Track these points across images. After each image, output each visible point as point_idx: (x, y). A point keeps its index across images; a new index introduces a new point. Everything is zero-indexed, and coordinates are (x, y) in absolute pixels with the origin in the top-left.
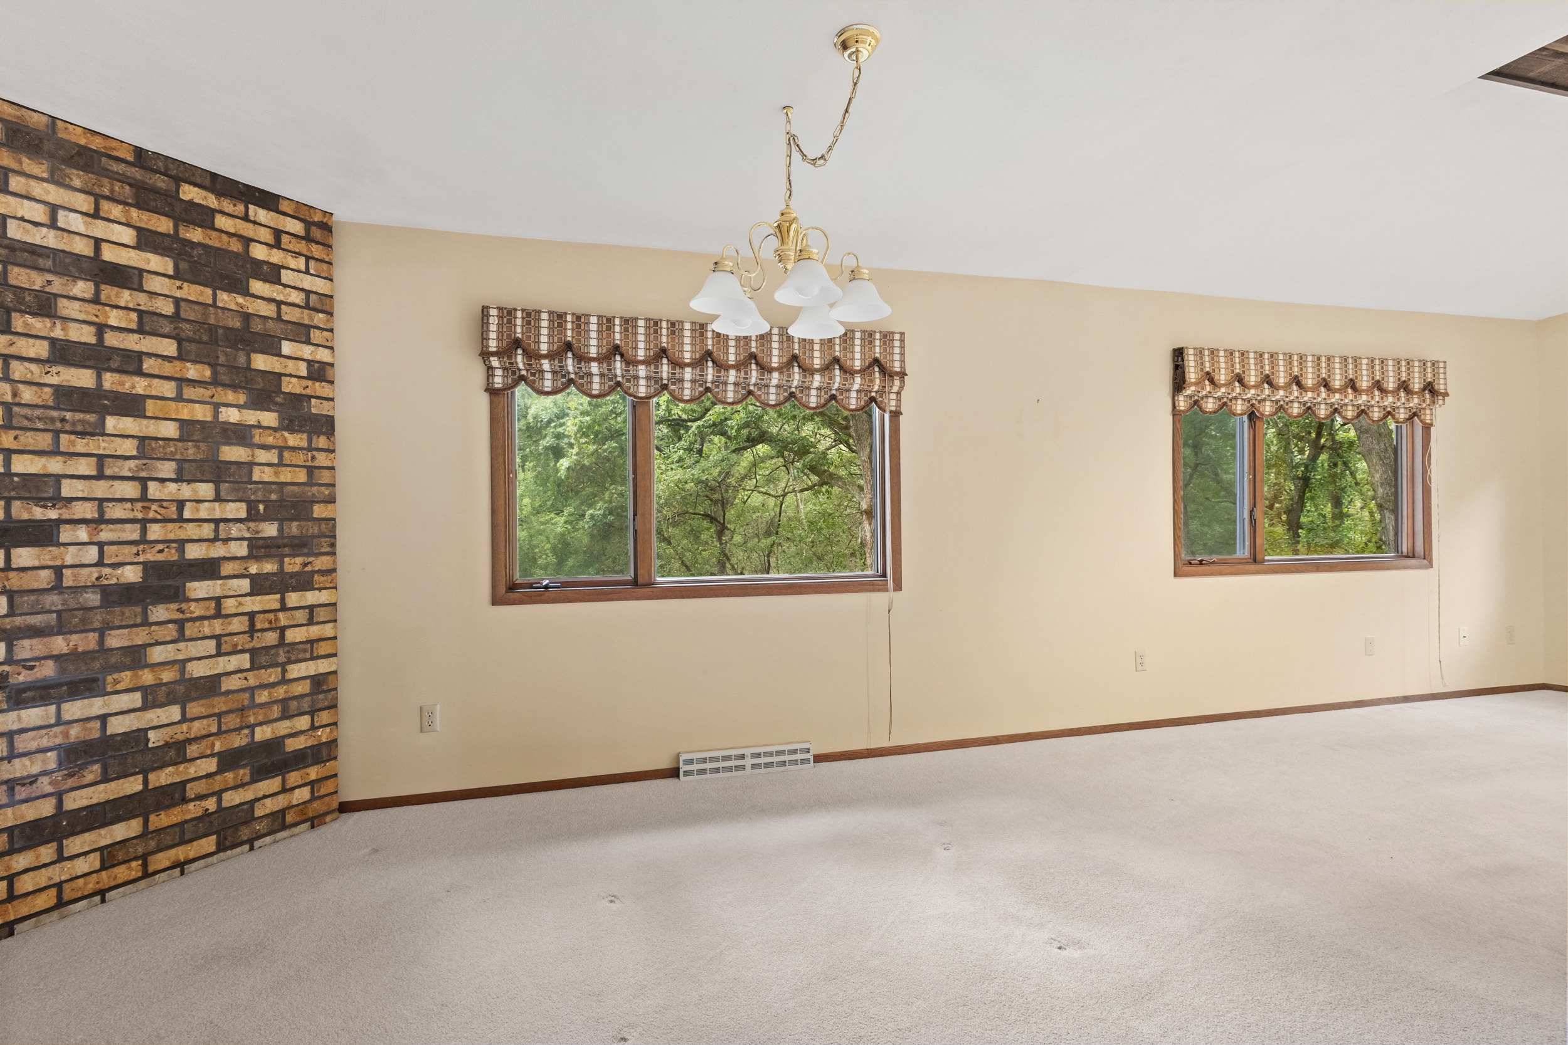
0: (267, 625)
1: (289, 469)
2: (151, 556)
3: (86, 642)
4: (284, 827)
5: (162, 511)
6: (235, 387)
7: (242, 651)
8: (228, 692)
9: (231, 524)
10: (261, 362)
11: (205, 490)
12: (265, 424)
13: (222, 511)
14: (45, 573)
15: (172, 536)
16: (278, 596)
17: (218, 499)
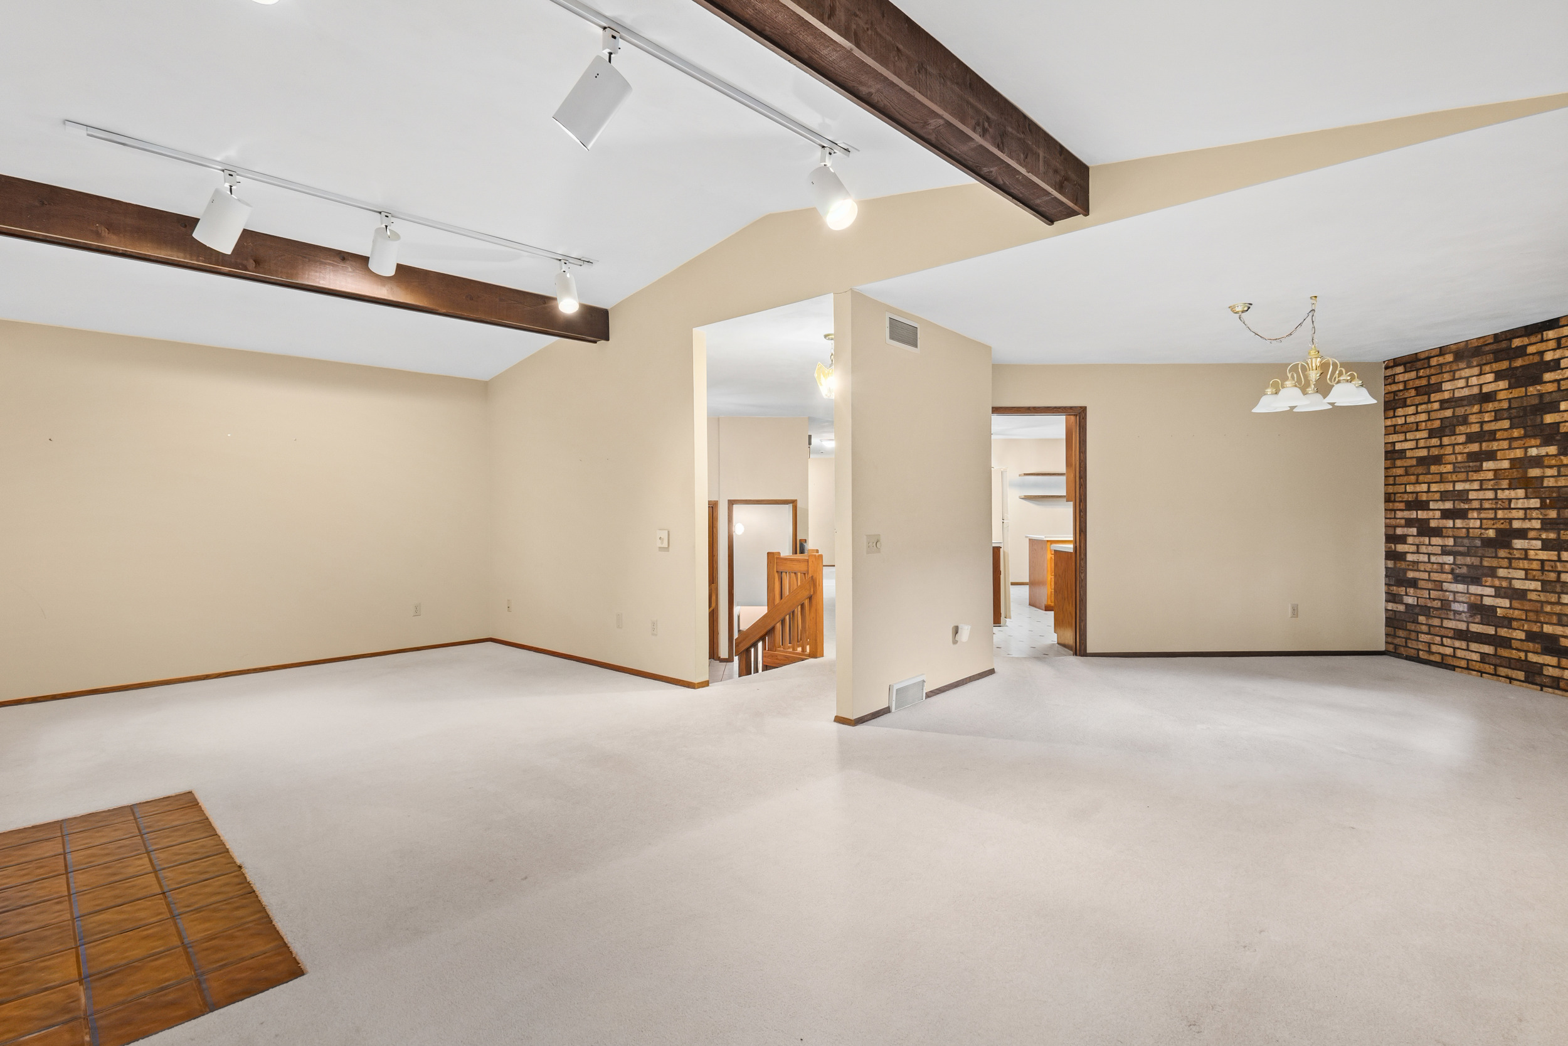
0: (1550, 569)
1: (1563, 478)
2: (1498, 526)
3: (1476, 561)
4: (1558, 688)
5: (1503, 504)
6: (1534, 436)
7: (1537, 580)
8: (1531, 600)
9: (1532, 511)
10: (1549, 419)
11: (1521, 493)
12: (1550, 454)
13: (1528, 503)
14: (1464, 530)
15: (1506, 517)
16: (1556, 553)
17: (1527, 497)
